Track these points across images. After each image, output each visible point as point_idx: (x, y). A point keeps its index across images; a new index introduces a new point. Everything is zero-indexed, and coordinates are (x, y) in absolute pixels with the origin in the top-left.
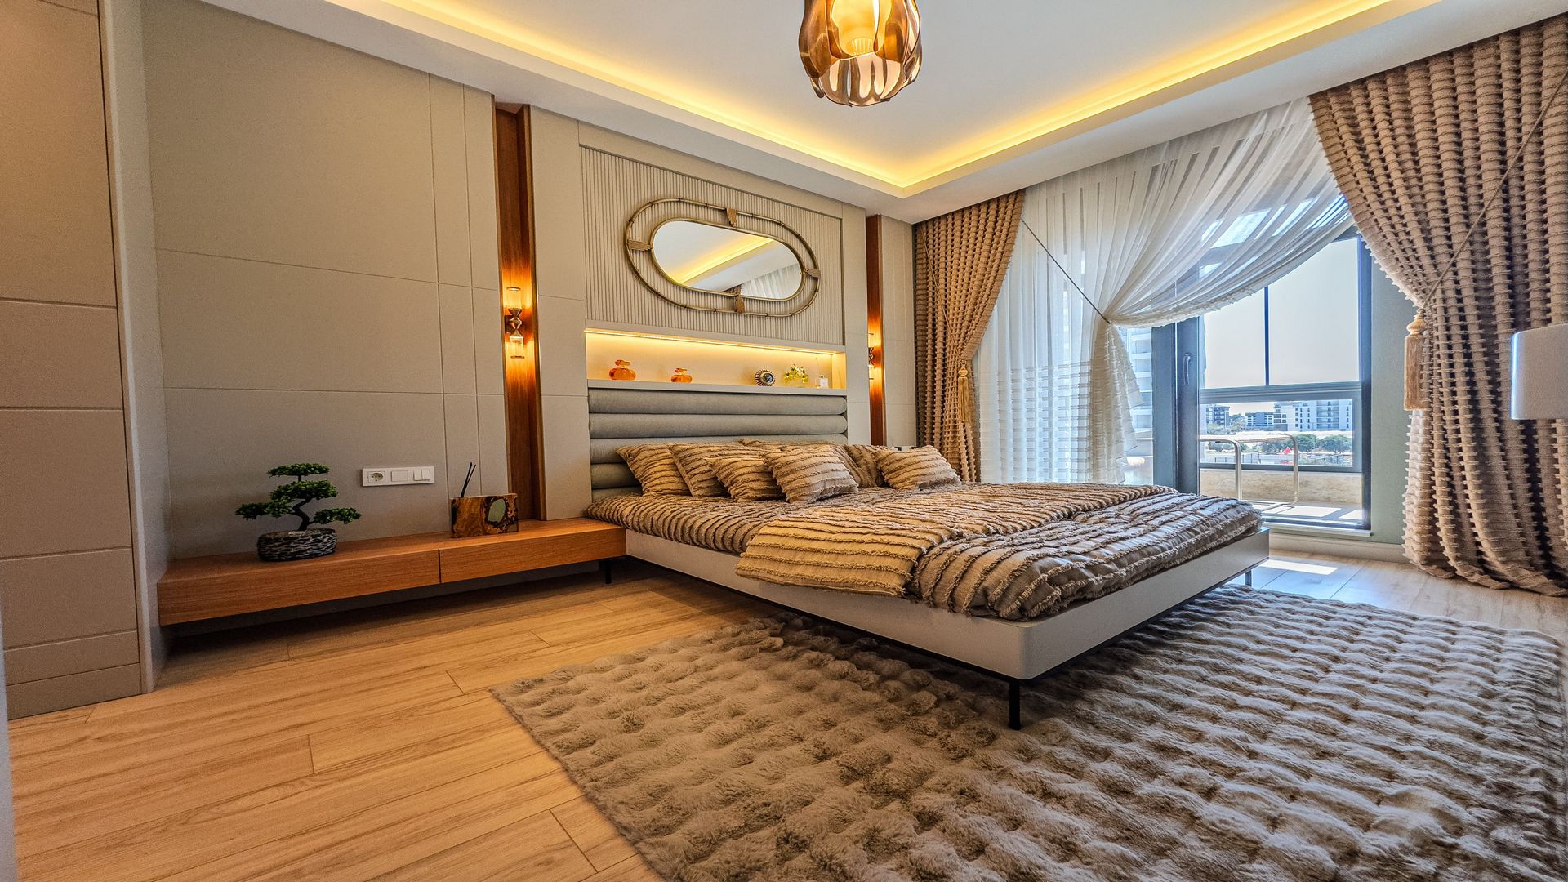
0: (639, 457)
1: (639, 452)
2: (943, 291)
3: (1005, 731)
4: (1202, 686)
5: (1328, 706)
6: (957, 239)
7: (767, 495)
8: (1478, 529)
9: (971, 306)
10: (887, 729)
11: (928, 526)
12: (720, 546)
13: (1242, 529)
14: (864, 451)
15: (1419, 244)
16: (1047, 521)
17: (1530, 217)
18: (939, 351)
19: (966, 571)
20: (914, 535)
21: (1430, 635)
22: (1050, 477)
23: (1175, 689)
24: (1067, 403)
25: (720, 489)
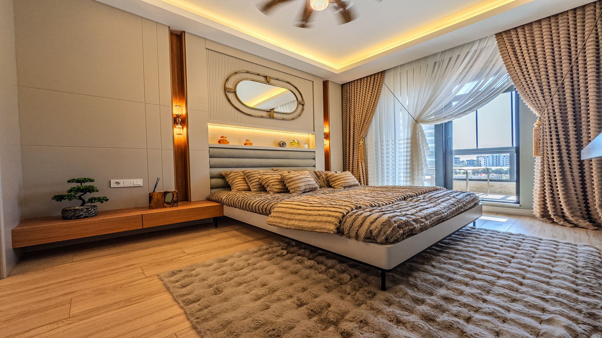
0: (230, 175)
1: (230, 173)
2: (353, 111)
3: (379, 292)
4: (460, 270)
5: (513, 278)
6: (359, 90)
7: (282, 191)
8: (562, 203)
9: (364, 116)
10: (329, 292)
11: (347, 203)
12: (261, 212)
13: (473, 204)
14: (322, 174)
15: (538, 91)
16: (396, 201)
17: (581, 81)
18: (352, 134)
19: (363, 223)
20: (341, 207)
21: (549, 246)
22: (395, 184)
23: (449, 271)
24: (402, 154)
25: (263, 188)
